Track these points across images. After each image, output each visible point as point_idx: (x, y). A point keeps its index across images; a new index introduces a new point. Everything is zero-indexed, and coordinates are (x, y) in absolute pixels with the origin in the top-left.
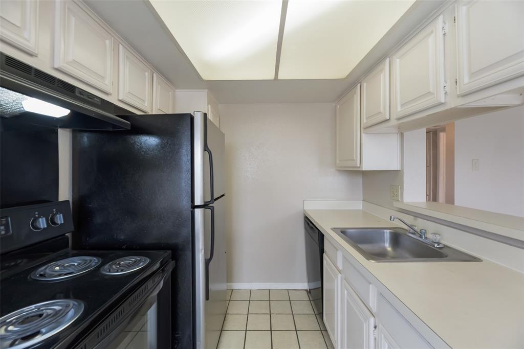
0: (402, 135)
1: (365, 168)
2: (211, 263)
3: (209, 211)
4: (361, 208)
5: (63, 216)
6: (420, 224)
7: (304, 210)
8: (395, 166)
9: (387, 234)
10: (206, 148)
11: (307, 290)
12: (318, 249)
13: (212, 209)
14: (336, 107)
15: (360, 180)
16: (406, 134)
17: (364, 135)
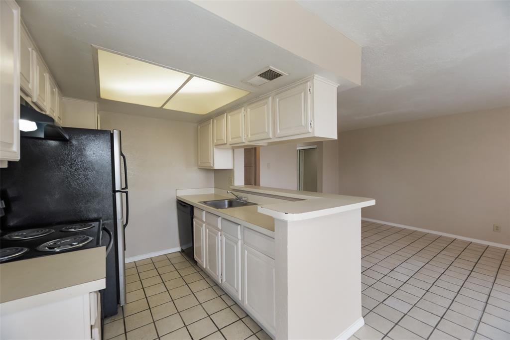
0: (233, 150)
1: (216, 167)
2: (126, 227)
3: (124, 194)
4: (213, 193)
5: (4, 201)
6: (240, 194)
7: (177, 196)
8: (231, 167)
9: (226, 202)
10: (121, 154)
11: (179, 252)
12: (190, 217)
13: (127, 193)
14: (198, 126)
15: (212, 175)
16: (235, 150)
17: (215, 149)
